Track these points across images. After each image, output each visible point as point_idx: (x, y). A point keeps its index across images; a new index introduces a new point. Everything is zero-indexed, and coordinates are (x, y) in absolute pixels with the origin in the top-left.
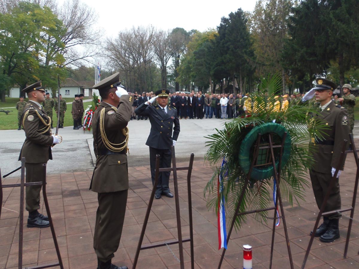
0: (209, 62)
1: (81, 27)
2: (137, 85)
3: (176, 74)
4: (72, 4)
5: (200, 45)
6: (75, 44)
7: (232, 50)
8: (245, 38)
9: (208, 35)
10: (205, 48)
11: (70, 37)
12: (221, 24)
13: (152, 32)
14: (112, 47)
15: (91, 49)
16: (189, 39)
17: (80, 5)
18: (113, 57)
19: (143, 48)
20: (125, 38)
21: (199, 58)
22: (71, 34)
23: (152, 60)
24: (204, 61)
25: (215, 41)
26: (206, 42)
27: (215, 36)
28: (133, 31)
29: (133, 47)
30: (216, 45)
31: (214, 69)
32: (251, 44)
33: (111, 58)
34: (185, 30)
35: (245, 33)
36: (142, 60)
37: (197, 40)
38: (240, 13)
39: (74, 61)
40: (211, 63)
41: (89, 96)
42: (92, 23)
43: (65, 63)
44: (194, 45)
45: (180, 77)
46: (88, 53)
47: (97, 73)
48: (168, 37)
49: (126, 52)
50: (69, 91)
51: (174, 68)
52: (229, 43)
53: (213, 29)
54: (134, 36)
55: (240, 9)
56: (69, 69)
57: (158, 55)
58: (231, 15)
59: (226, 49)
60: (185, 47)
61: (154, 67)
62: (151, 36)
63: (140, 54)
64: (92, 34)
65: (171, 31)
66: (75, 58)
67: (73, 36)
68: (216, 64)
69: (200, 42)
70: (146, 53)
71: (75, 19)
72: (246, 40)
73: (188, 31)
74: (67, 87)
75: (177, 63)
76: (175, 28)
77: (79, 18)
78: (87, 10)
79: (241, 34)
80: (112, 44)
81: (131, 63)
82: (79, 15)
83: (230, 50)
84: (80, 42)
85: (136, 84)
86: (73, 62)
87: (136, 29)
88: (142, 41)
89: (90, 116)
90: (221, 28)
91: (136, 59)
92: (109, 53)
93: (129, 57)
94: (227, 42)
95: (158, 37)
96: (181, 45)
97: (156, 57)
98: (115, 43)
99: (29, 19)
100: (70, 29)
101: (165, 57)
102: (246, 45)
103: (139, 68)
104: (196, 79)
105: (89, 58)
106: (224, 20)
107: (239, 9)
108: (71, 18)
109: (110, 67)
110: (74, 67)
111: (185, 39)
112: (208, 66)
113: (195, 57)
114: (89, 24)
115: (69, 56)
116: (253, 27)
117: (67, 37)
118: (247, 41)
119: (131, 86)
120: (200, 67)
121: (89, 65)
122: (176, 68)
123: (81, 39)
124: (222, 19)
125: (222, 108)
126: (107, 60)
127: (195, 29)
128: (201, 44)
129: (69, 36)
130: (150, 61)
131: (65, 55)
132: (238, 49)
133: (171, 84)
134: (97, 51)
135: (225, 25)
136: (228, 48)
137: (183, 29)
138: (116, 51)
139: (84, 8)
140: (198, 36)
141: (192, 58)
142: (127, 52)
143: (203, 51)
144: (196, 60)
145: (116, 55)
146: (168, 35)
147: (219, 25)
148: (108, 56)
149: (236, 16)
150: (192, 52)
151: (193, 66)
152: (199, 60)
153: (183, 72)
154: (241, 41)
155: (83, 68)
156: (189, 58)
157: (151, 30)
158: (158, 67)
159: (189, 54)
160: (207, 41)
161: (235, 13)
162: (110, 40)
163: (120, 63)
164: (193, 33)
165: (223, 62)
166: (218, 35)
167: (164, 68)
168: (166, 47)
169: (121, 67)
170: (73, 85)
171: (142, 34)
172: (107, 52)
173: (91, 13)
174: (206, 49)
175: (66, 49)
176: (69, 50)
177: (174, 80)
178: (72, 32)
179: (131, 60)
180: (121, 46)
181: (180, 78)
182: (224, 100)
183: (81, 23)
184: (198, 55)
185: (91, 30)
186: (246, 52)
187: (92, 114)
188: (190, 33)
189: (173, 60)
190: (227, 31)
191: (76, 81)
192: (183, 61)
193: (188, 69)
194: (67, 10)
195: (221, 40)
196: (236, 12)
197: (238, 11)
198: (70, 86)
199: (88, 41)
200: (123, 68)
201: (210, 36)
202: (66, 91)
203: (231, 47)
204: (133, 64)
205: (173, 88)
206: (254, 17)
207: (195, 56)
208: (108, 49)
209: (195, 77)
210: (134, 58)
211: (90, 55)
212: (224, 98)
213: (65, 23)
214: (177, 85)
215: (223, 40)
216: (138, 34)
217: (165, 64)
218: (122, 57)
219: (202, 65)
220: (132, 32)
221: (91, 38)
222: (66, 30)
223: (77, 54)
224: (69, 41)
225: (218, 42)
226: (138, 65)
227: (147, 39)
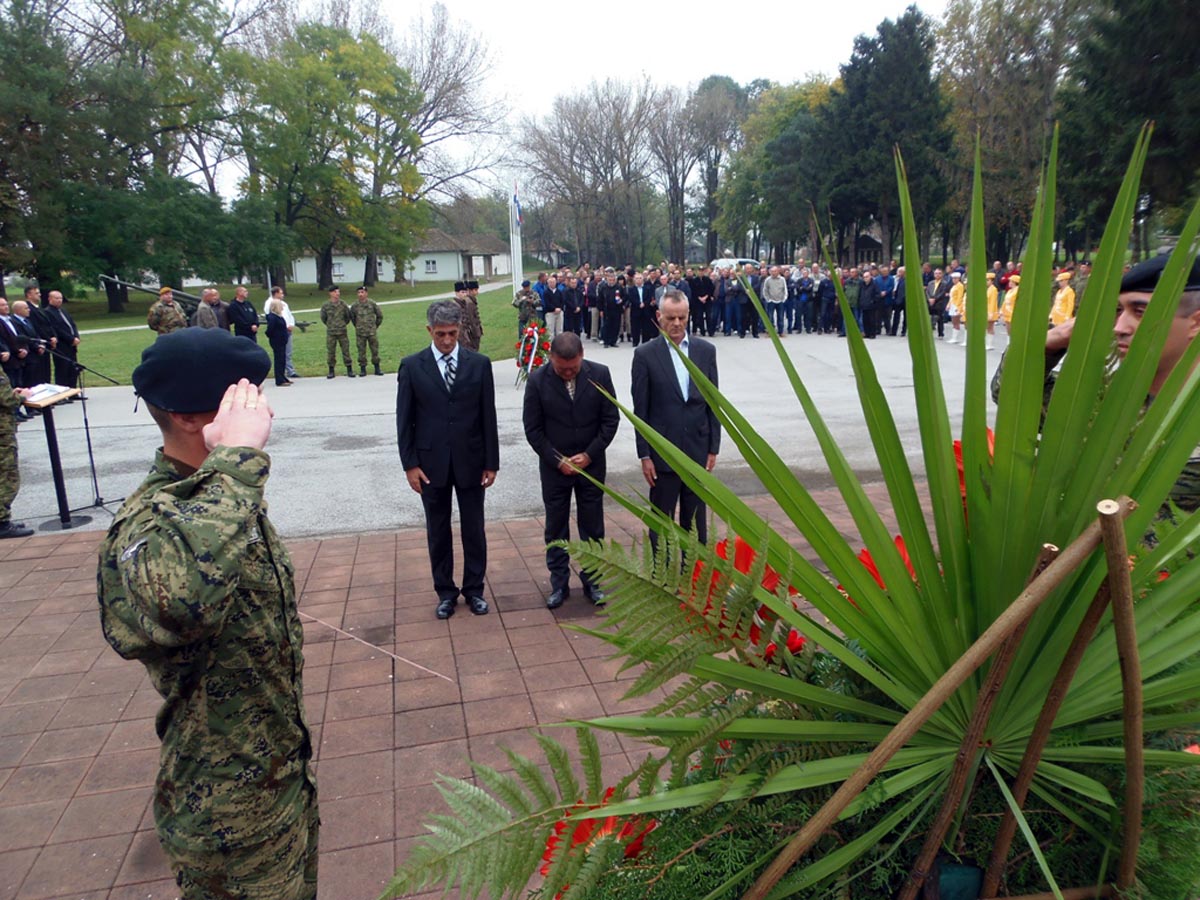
0: (813, 172)
1: (457, 85)
2: (606, 242)
3: (711, 209)
4: (430, 22)
5: (783, 122)
6: (445, 134)
7: (887, 136)
8: (927, 95)
9: (806, 94)
10: (797, 132)
11: (431, 117)
12: (853, 59)
13: (646, 92)
14: (537, 142)
15: (484, 147)
16: (748, 107)
17: (453, 25)
18: (540, 167)
19: (621, 138)
20: (573, 113)
21: (779, 162)
22: (432, 109)
23: (644, 173)
24: (800, 169)
25: (833, 108)
26: (800, 114)
27: (833, 92)
28: (591, 92)
29: (593, 137)
30: (837, 120)
31: (831, 194)
32: (942, 116)
33: (535, 169)
34: (735, 81)
36: (618, 173)
37: (773, 111)
38: (912, 22)
39: (443, 181)
40: (821, 175)
41: (485, 276)
42: (485, 75)
43: (422, 189)
44: (764, 125)
45: (723, 216)
46: (478, 159)
47: (514, 216)
48: (689, 102)
49: (572, 152)
50: (434, 262)
51: (704, 192)
52: (876, 114)
53: (820, 75)
54: (594, 105)
55: (912, 9)
56: (435, 210)
57: (661, 158)
58: (885, 28)
59: (866, 131)
60: (735, 131)
61: (649, 193)
62: (642, 102)
63: (611, 156)
64: (488, 104)
65: (695, 88)
66: (447, 175)
67: (437, 114)
68: (837, 177)
69: (781, 114)
70: (629, 152)
71: (443, 64)
72: (927, 102)
73: (742, 85)
74: (428, 252)
75: (711, 179)
76: (707, 76)
77: (453, 61)
78: (470, 38)
79: (915, 84)
80: (536, 132)
81: (588, 180)
82: (450, 52)
83: (881, 133)
84: (457, 130)
85: (601, 239)
86: (442, 185)
87: (601, 84)
88: (617, 120)
90: (848, 72)
91: (602, 170)
92: (531, 157)
93: (582, 166)
94: (869, 113)
95: (660, 106)
96: (724, 125)
97: (654, 162)
98: (546, 130)
99: (328, 70)
100: (429, 96)
101: (680, 165)
102: (929, 119)
103: (610, 195)
104: (770, 222)
105: (481, 174)
106: (864, 45)
107: (910, 8)
108: (431, 63)
109: (533, 197)
111: (737, 106)
112: (809, 183)
113: (767, 159)
114: (478, 78)
115: (432, 170)
116: (945, 62)
117: (422, 117)
118: (931, 105)
119: (589, 246)
120: (782, 189)
121: (478, 192)
122: (710, 193)
123: (459, 121)
124: (856, 42)
126: (526, 176)
127: (763, 78)
128: (787, 122)
129: (426, 117)
130: (637, 175)
131: (421, 168)
132: (903, 132)
133: (698, 240)
134: (501, 151)
135: (866, 60)
136: (874, 131)
137: (729, 80)
138: (547, 151)
139: (464, 31)
140: (777, 98)
141: (759, 162)
142: (577, 152)
143: (795, 139)
144: (769, 167)
145: (546, 161)
146: (687, 98)
147: (848, 62)
148: (528, 165)
149: (901, 30)
150: (760, 147)
151: (765, 185)
152: (779, 168)
153: (732, 202)
154: (913, 105)
155: (463, 200)
156: (749, 161)
157: (643, 85)
158: (661, 190)
159: (748, 151)
160: (804, 110)
161: (899, 21)
162: (531, 120)
163: (559, 183)
164: (757, 90)
165: (856, 171)
166: (841, 90)
167: (676, 192)
168: (681, 133)
169: (563, 195)
170: (445, 249)
171: (617, 98)
172: (525, 153)
173: (481, 49)
174: (805, 136)
175: (422, 150)
176: (431, 152)
177: (704, 226)
178: (436, 102)
179: (588, 173)
180: (562, 135)
181: (723, 221)
183: (456, 75)
184: (783, 150)
185: (482, 93)
186: (926, 139)
188: (749, 89)
189: (702, 170)
190: (870, 78)
191: (450, 237)
192: (729, 173)
193: (746, 194)
194: (419, 41)
195: (853, 105)
196: (902, 16)
197: (907, 16)
198: (436, 248)
199: (477, 125)
200: (566, 198)
201: (810, 97)
202: (428, 263)
203: (885, 124)
204: (594, 186)
205: (697, 247)
206: (947, 32)
207: (766, 156)
208: (526, 146)
209: (767, 217)
210: (595, 170)
211: (482, 165)
213: (416, 79)
214: (712, 237)
215: (859, 106)
216: (605, 99)
217: (680, 181)
218: (565, 168)
219: (787, 182)
220: (588, 94)
221: (484, 116)
222: (420, 97)
223: (451, 163)
224: (429, 127)
225: (844, 113)
226: (606, 186)
227: (631, 111)
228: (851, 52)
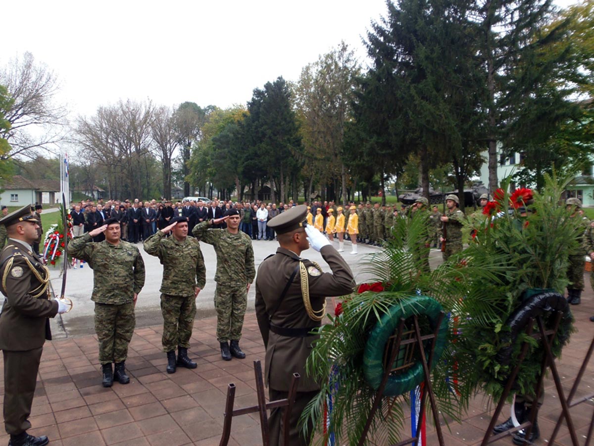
0: (235, 153)
1: (37, 97)
2: (126, 186)
3: (185, 170)
4: (22, 62)
5: (221, 128)
6: (28, 123)
7: (270, 137)
8: (288, 119)
9: (233, 114)
10: (228, 133)
11: (20, 112)
12: (253, 99)
13: (149, 108)
14: (86, 129)
15: (52, 131)
16: (205, 119)
17: (36, 64)
18: (88, 144)
19: (135, 131)
20: (108, 116)
21: (219, 147)
22: (21, 108)
23: (149, 149)
24: (229, 152)
25: (244, 123)
26: (230, 124)
27: (244, 115)
28: (119, 106)
29: (119, 130)
30: (246, 129)
31: (244, 165)
32: (297, 129)
33: (85, 145)
34: (198, 105)
35: (288, 113)
36: (133, 149)
37: (217, 122)
38: (280, 83)
39: (25, 149)
40: (239, 155)
41: (50, 204)
42: (53, 92)
43: (11, 153)
44: (212, 128)
45: (191, 174)
46: (49, 138)
47: (64, 170)
48: (173, 115)
49: (108, 136)
50: (16, 195)
51: (182, 161)
52: (265, 127)
53: (240, 106)
54: (120, 113)
56: (18, 163)
57: (158, 142)
58: (268, 86)
59: (260, 135)
60: (199, 130)
61: (152, 160)
62: (148, 113)
63: (130, 140)
64: (56, 108)
65: (177, 107)
66: (27, 146)
67: (24, 111)
68: (247, 157)
69: (221, 124)
70: (140, 138)
71: (28, 84)
72: (289, 122)
73: (202, 108)
74: (14, 189)
75: (186, 154)
76: (183, 102)
77: (35, 83)
78: (46, 72)
79: (282, 114)
80: (86, 124)
81: (116, 153)
82: (33, 78)
83: (267, 136)
84: (36, 121)
85: (124, 185)
86: (24, 151)
87: (125, 102)
88: (134, 119)
89: (55, 242)
90: (253, 105)
91: (124, 147)
92: (82, 138)
93: (113, 144)
94: (262, 126)
95: (157, 115)
96: (193, 127)
97: (155, 144)
98: (92, 123)
100: (19, 101)
101: (168, 146)
102: (290, 130)
103: (129, 161)
104: (215, 178)
105: (50, 146)
106: (258, 93)
107: (279, 78)
108: (21, 83)
109: (83, 160)
110: (25, 159)
111: (199, 118)
112: (233, 159)
113: (214, 146)
114: (50, 94)
115: (18, 142)
116: (298, 104)
117: (14, 112)
118: (291, 124)
119: (116, 188)
120: (222, 161)
121: (48, 156)
122: (185, 161)
123: (36, 116)
124: (254, 92)
125: (259, 224)
126: (79, 148)
127: (213, 105)
128: (223, 127)
129: (17, 112)
130: (145, 150)
131: (10, 141)
132: (278, 136)
133: (178, 185)
134: (63, 134)
135: (259, 101)
136: (264, 135)
137: (195, 104)
138: (92, 134)
139: (43, 68)
140: (219, 115)
141: (209, 147)
142: (110, 136)
143: (227, 136)
144: (215, 150)
145: (93, 141)
146: (173, 112)
147: (250, 100)
148: (80, 142)
149: (275, 88)
150: (210, 139)
151: (212, 159)
152: (219, 151)
153: (196, 167)
154: (282, 124)
155: (39, 160)
156: (205, 147)
157: (148, 104)
158: (158, 159)
159: (205, 141)
160: (232, 122)
161: (274, 83)
162: (84, 118)
163: (99, 153)
164: (210, 110)
165: (256, 154)
166: (249, 114)
167: (167, 161)
168: (170, 131)
169: (101, 159)
170: (24, 187)
171: (133, 110)
172: (79, 135)
173: (53, 77)
174: (231, 135)
175: (13, 130)
176: (18, 132)
177: (183, 179)
178: (22, 105)
179: (116, 149)
180: (101, 127)
181: (191, 177)
182: (263, 212)
183: (37, 90)
184: (220, 142)
185: (52, 102)
186: (289, 140)
187: (58, 238)
188: (205, 110)
189: (181, 150)
190: (261, 109)
191: (28, 181)
192: (195, 151)
193: (204, 164)
194: (14, 71)
195: (253, 122)
196: (275, 81)
197: (278, 81)
198: (18, 187)
199: (49, 118)
200: (103, 161)
201: (236, 116)
202: (13, 195)
203: (269, 132)
204: (120, 155)
205: (180, 190)
206: (300, 90)
207: (214, 144)
208: (80, 132)
209: (214, 175)
210: (121, 146)
211: (51, 141)
212: (262, 209)
213: (11, 91)
214: (187, 186)
215: (257, 122)
216: (127, 110)
217: (169, 155)
218: (103, 145)
219: (224, 158)
220: (117, 106)
221: (52, 114)
222: (12, 102)
223: (31, 139)
224: (18, 118)
225: (249, 125)
226: (127, 156)
227: (142, 117)
228: (252, 96)
